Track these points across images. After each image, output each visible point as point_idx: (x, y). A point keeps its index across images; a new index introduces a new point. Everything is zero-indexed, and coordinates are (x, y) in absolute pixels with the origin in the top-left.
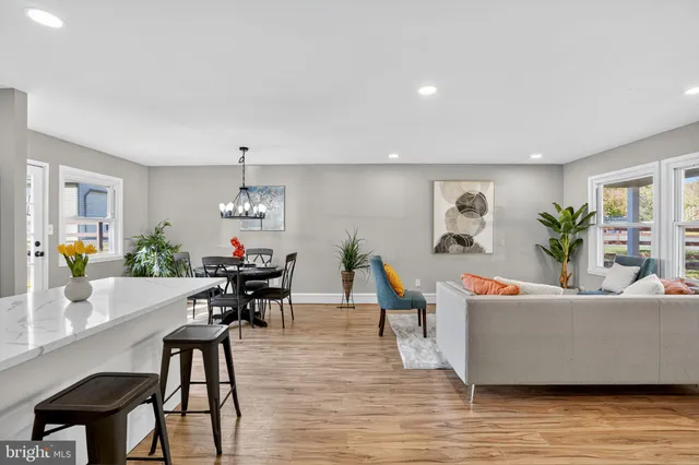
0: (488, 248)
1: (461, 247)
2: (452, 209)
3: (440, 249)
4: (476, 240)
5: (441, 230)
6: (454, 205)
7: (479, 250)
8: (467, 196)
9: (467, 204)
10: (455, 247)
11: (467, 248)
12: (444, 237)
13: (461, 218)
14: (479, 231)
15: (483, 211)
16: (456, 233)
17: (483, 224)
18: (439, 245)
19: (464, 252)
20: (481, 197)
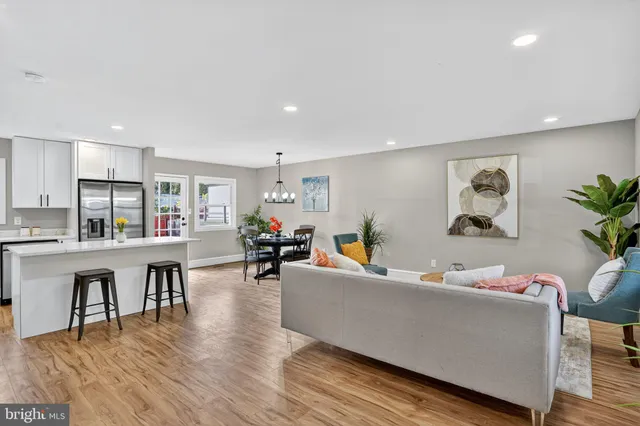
0: (512, 232)
1: (477, 230)
2: (467, 189)
3: (456, 230)
4: (496, 221)
5: (455, 210)
6: (468, 184)
7: (500, 234)
8: (484, 173)
9: (484, 182)
10: (471, 229)
11: (485, 231)
12: (459, 219)
13: (477, 197)
14: (498, 212)
15: (503, 189)
16: (472, 214)
17: (504, 205)
18: (454, 225)
19: (481, 235)
20: (500, 173)
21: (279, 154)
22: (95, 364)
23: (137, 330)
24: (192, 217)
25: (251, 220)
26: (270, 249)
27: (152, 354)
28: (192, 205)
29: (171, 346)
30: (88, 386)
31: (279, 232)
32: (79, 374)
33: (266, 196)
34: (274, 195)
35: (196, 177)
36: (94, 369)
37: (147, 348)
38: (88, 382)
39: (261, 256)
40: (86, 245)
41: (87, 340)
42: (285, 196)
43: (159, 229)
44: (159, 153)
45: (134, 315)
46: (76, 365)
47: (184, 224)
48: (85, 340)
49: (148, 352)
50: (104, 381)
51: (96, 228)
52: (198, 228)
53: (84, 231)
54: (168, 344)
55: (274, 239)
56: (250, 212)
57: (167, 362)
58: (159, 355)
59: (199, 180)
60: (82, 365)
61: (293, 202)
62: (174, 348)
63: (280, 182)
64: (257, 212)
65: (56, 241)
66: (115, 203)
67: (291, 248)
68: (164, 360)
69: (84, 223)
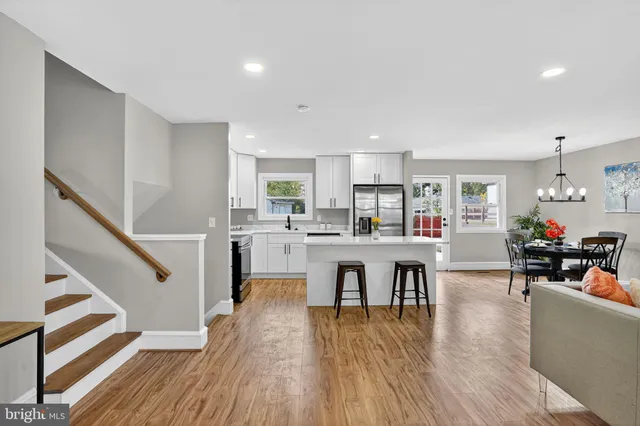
21: (560, 138)
22: (339, 341)
23: (380, 322)
24: (453, 217)
25: (525, 223)
26: (547, 260)
27: (382, 349)
28: (453, 205)
29: (401, 347)
30: (326, 358)
31: (560, 239)
32: (325, 346)
33: (540, 193)
34: (552, 192)
35: (458, 176)
36: (336, 347)
37: (381, 342)
38: (328, 356)
39: (529, 267)
40: (358, 240)
41: (342, 320)
42: (570, 192)
43: (421, 229)
44: (416, 155)
45: (383, 308)
46: (327, 337)
47: (445, 225)
48: (342, 319)
49: (380, 346)
50: (338, 359)
51: (366, 226)
52: (460, 229)
53: (357, 227)
54: (400, 343)
55: (552, 249)
56: (524, 213)
57: (391, 361)
58: (387, 351)
59: (461, 178)
60: (330, 339)
61: (583, 199)
62: (403, 350)
63: (561, 175)
64: (535, 213)
65: (338, 234)
66: (381, 204)
67: (577, 262)
68: (388, 359)
69: (357, 221)
